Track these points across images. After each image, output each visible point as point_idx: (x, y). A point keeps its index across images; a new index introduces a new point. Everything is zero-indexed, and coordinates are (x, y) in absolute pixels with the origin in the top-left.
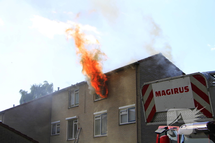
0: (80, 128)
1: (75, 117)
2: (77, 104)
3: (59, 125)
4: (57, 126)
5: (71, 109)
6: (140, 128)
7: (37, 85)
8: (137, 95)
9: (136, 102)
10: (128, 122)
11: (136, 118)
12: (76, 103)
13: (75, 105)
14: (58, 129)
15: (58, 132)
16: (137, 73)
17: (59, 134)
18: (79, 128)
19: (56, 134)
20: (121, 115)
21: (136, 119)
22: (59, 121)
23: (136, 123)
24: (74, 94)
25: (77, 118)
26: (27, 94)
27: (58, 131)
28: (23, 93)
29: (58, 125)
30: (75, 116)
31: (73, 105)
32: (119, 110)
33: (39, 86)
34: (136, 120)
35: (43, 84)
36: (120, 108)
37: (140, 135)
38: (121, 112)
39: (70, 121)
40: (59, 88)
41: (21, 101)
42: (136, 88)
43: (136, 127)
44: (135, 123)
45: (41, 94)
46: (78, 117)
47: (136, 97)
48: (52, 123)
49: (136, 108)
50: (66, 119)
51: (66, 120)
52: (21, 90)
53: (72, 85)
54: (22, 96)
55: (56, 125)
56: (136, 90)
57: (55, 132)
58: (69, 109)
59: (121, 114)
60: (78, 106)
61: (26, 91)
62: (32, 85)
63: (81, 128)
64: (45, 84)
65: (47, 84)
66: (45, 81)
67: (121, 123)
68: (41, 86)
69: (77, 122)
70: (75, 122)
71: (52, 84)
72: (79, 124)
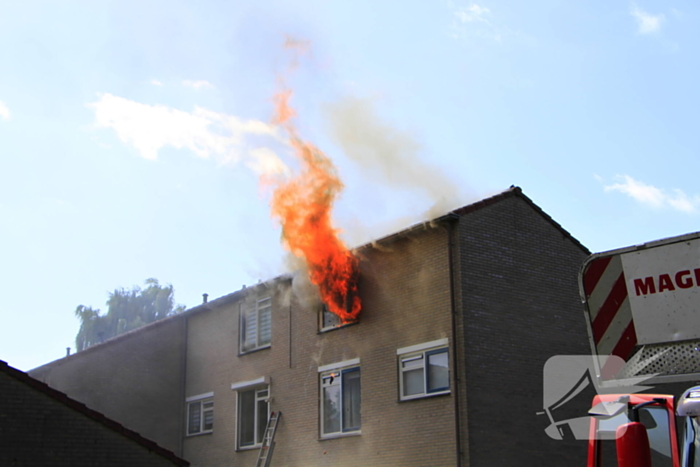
0: (276, 412)
1: (261, 380)
2: (266, 342)
3: (211, 405)
4: (203, 410)
5: (245, 357)
6: (465, 410)
7: (126, 290)
8: (454, 312)
9: (451, 331)
10: (428, 392)
11: (452, 379)
12: (263, 338)
13: (260, 343)
14: (208, 418)
15: (208, 426)
16: (451, 245)
17: (211, 433)
18: (273, 414)
19: (202, 431)
20: (405, 373)
21: (452, 382)
22: (211, 394)
23: (453, 395)
24: (257, 312)
25: (268, 382)
26: (98, 318)
27: (208, 423)
28: (87, 315)
29: (206, 406)
30: (258, 377)
31: (254, 346)
32: (398, 356)
33: (131, 293)
34: (453, 387)
35: (145, 287)
36: (400, 351)
37: (467, 431)
38: (404, 363)
39: (246, 395)
40: (205, 296)
41: (80, 341)
42: (448, 291)
43: (454, 405)
44: (449, 394)
45: (139, 318)
46: (271, 379)
47: (451, 319)
48: (188, 399)
49: (451, 351)
50: (235, 386)
51: (234, 390)
52: (80, 308)
53: (244, 286)
54: (84, 323)
55: (202, 407)
56: (450, 297)
57: (199, 427)
58: (240, 356)
59: (405, 369)
60: (269, 348)
61: (94, 309)
62: (113, 292)
63: (280, 414)
64: (150, 288)
65: (156, 287)
66: (150, 281)
67: (405, 394)
68: (137, 295)
69: (266, 394)
70: (260, 395)
71: (171, 286)
72: (273, 401)
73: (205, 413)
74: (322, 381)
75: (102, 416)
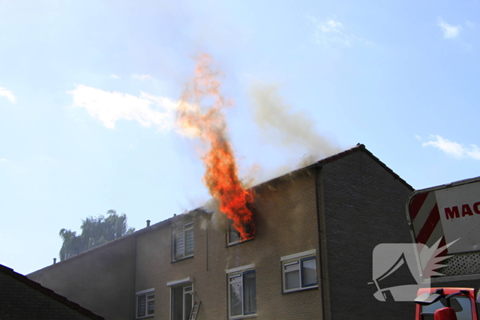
0: (198, 301)
1: (188, 279)
2: (190, 253)
3: (153, 297)
4: (147, 300)
5: (176, 264)
6: (329, 299)
7: (94, 218)
8: (320, 231)
9: (318, 244)
10: (302, 287)
11: (319, 277)
12: (188, 250)
13: (186, 254)
14: (151, 306)
15: (151, 312)
16: (317, 185)
17: (153, 317)
18: (195, 303)
19: (147, 315)
20: (286, 273)
21: (319, 280)
22: (153, 289)
23: (320, 289)
24: (184, 233)
25: (192, 281)
26: (75, 237)
27: (151, 309)
28: (67, 235)
29: (150, 298)
30: (186, 277)
31: (182, 256)
32: (281, 262)
33: (98, 220)
34: (320, 283)
35: (107, 216)
36: (282, 259)
37: (330, 313)
38: (285, 266)
39: (177, 290)
40: (148, 222)
41: (62, 253)
42: (316, 217)
43: (320, 296)
44: (317, 288)
45: (103, 237)
46: (194, 279)
47: (317, 236)
48: (137, 293)
49: (318, 258)
50: (168, 284)
51: (168, 286)
52: (62, 231)
53: (175, 215)
54: (65, 242)
55: (147, 298)
56: (316, 221)
57: (145, 312)
58: (172, 263)
59: (286, 271)
60: (193, 257)
61: (72, 231)
62: (85, 220)
63: (201, 303)
64: (110, 217)
65: (114, 216)
66: (111, 211)
67: (287, 289)
68: (102, 221)
69: (190, 289)
70: (187, 290)
71: (125, 215)
72: (195, 293)
73: (149, 302)
74: (229, 280)
75: (78, 305)
